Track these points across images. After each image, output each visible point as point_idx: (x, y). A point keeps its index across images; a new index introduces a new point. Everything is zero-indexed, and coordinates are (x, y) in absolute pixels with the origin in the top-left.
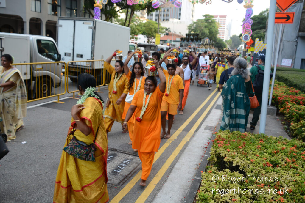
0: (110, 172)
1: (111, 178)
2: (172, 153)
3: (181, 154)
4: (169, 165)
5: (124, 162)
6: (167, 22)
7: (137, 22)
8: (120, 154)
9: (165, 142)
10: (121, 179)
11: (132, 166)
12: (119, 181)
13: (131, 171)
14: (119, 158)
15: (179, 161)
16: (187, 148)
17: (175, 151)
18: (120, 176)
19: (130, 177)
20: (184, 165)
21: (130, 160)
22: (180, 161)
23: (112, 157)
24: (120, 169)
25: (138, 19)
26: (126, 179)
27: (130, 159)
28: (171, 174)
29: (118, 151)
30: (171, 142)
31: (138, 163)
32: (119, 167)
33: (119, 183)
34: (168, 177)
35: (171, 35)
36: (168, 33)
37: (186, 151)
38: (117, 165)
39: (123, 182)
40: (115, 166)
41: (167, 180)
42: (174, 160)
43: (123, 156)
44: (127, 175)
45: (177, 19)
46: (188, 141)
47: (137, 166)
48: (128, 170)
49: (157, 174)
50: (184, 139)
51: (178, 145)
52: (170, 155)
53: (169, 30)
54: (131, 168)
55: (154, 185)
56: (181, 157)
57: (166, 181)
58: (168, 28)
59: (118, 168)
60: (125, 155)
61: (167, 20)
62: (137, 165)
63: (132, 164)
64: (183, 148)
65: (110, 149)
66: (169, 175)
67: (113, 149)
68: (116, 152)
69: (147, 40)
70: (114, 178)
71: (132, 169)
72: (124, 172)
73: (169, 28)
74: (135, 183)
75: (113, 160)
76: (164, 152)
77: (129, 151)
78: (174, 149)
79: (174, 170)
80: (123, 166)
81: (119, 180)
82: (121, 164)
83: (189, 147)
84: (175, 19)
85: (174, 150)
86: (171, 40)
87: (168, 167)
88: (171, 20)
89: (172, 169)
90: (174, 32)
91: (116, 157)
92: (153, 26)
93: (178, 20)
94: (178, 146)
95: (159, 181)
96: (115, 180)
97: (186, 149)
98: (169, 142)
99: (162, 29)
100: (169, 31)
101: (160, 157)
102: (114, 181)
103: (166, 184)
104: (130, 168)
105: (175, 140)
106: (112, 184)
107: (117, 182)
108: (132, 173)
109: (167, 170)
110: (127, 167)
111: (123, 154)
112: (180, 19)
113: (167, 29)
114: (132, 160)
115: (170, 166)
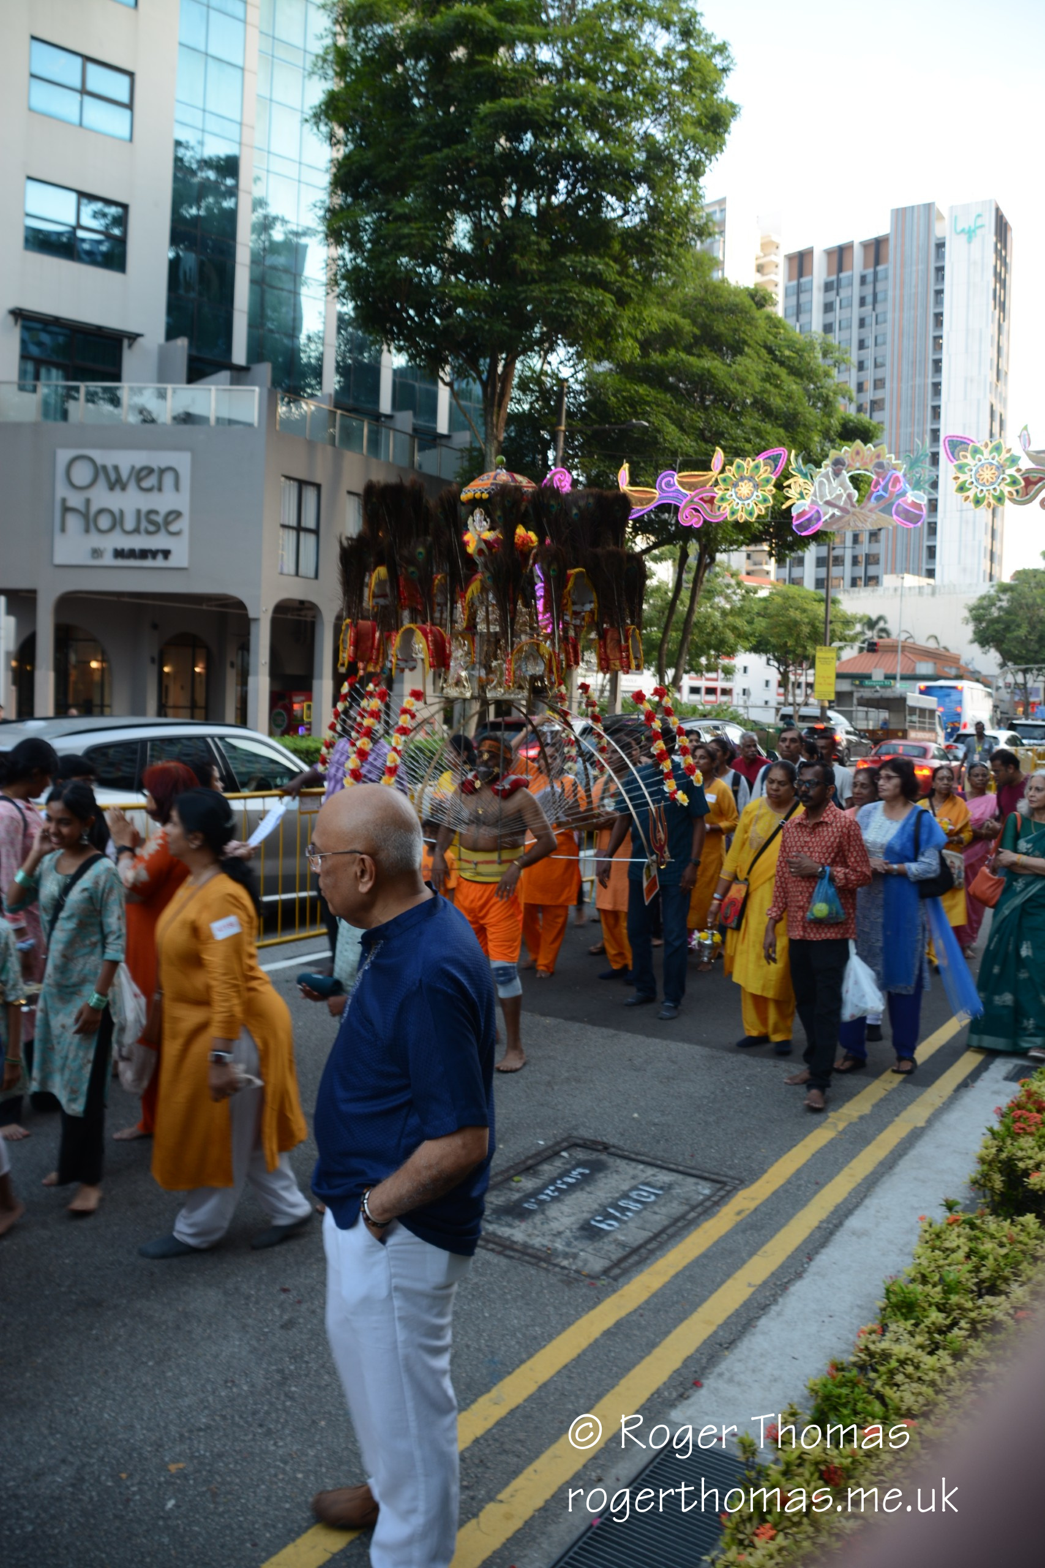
0: (575, 1227)
1: (574, 1250)
2: (841, 1169)
3: (882, 1175)
4: (823, 1215)
5: (634, 1194)
6: (869, 589)
7: (727, 598)
8: (621, 1164)
9: (817, 1126)
10: (617, 1254)
11: (664, 1210)
12: (606, 1263)
13: (659, 1228)
14: (615, 1176)
15: (867, 1202)
16: (913, 1153)
17: (854, 1163)
18: (613, 1247)
19: (652, 1252)
20: (887, 1218)
21: (661, 1188)
22: (872, 1203)
23: (587, 1171)
24: (616, 1218)
25: (733, 582)
26: (635, 1258)
27: (659, 1184)
28: (824, 1251)
29: (613, 1150)
30: (841, 1126)
31: (694, 1203)
32: (611, 1211)
33: (606, 1272)
34: (810, 1259)
35: (892, 649)
36: (876, 640)
37: (904, 1164)
38: (606, 1202)
39: (623, 1265)
40: (596, 1206)
41: (805, 1270)
42: (846, 1200)
43: (631, 1172)
44: (641, 1242)
45: (918, 574)
46: (921, 1124)
47: (688, 1213)
48: (648, 1226)
49: (765, 1248)
50: (904, 1115)
51: (873, 1138)
52: (830, 1178)
53: (881, 624)
54: (659, 1218)
55: (750, 1285)
56: (877, 1189)
57: (799, 1276)
58: (874, 617)
59: (609, 1216)
60: (641, 1167)
61: (872, 580)
62: (686, 1208)
63: (664, 1205)
64: (892, 1152)
65: (580, 1142)
66: (817, 1253)
67: (595, 1142)
68: (604, 1157)
69: (779, 677)
70: (590, 1249)
71: (666, 1223)
72: (632, 1233)
73: (880, 618)
74: (672, 1272)
75: (589, 1184)
76: (805, 1165)
77: (660, 1154)
78: (851, 1155)
79: (840, 1237)
80: (629, 1210)
81: (609, 1259)
82: (619, 1199)
83: (924, 1148)
84: (906, 576)
85: (853, 1157)
86: (889, 672)
87: (816, 1223)
88: (889, 580)
89: (832, 1233)
90: (903, 636)
91: (601, 1175)
92: (804, 611)
93: (924, 581)
94: (874, 1143)
95: (773, 1274)
96: (591, 1258)
97: (906, 1158)
98: (836, 1125)
99: (848, 622)
100: (883, 630)
101: (789, 1182)
102: (586, 1262)
103: (798, 1288)
104: (657, 1217)
105: (861, 1118)
106: (577, 1272)
107: (597, 1265)
108: (664, 1236)
109: (811, 1235)
110: (645, 1213)
111: (633, 1164)
112: (931, 573)
113: (871, 624)
114: (667, 1188)
115: (828, 1220)
